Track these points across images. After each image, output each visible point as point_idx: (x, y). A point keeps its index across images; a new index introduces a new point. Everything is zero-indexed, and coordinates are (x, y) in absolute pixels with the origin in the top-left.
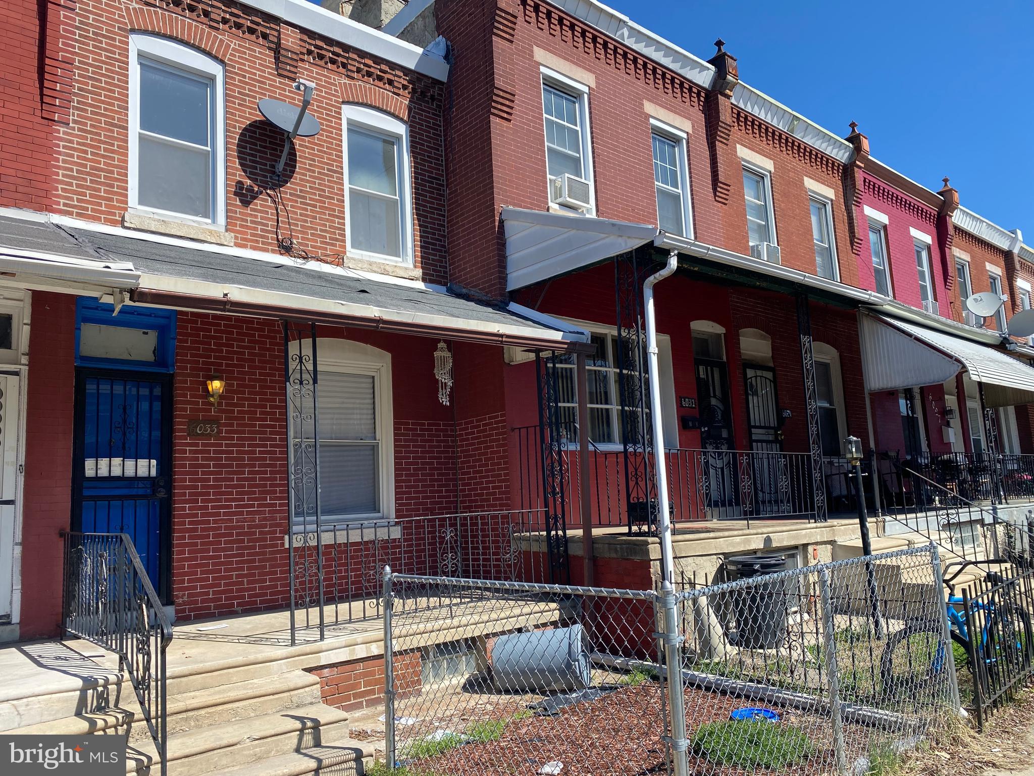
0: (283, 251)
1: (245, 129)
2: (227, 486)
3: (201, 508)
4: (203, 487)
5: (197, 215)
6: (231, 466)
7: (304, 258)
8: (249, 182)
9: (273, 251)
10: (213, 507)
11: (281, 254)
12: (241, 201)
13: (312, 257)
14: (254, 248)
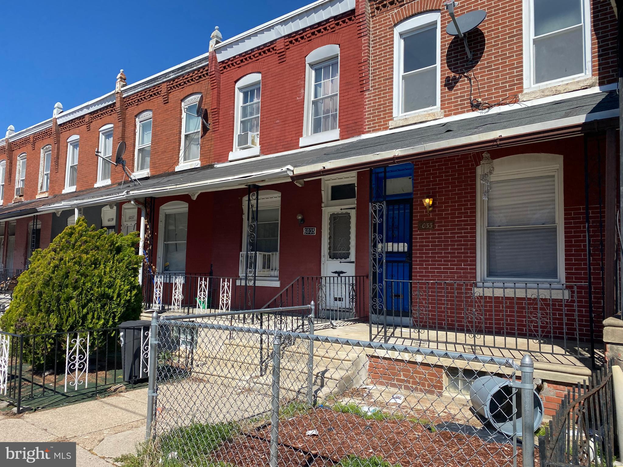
0: (474, 108)
1: (452, 43)
2: (438, 257)
3: (425, 268)
4: (426, 257)
5: (429, 107)
6: (441, 245)
7: (489, 107)
8: (453, 74)
9: (468, 111)
10: (431, 268)
11: (473, 111)
12: (448, 89)
13: (495, 105)
14: (455, 114)
